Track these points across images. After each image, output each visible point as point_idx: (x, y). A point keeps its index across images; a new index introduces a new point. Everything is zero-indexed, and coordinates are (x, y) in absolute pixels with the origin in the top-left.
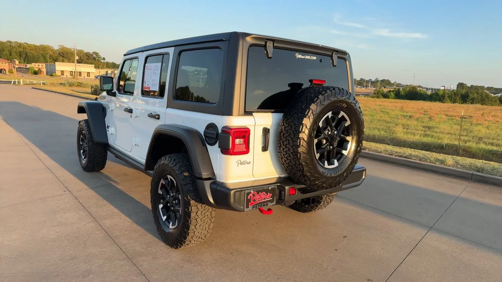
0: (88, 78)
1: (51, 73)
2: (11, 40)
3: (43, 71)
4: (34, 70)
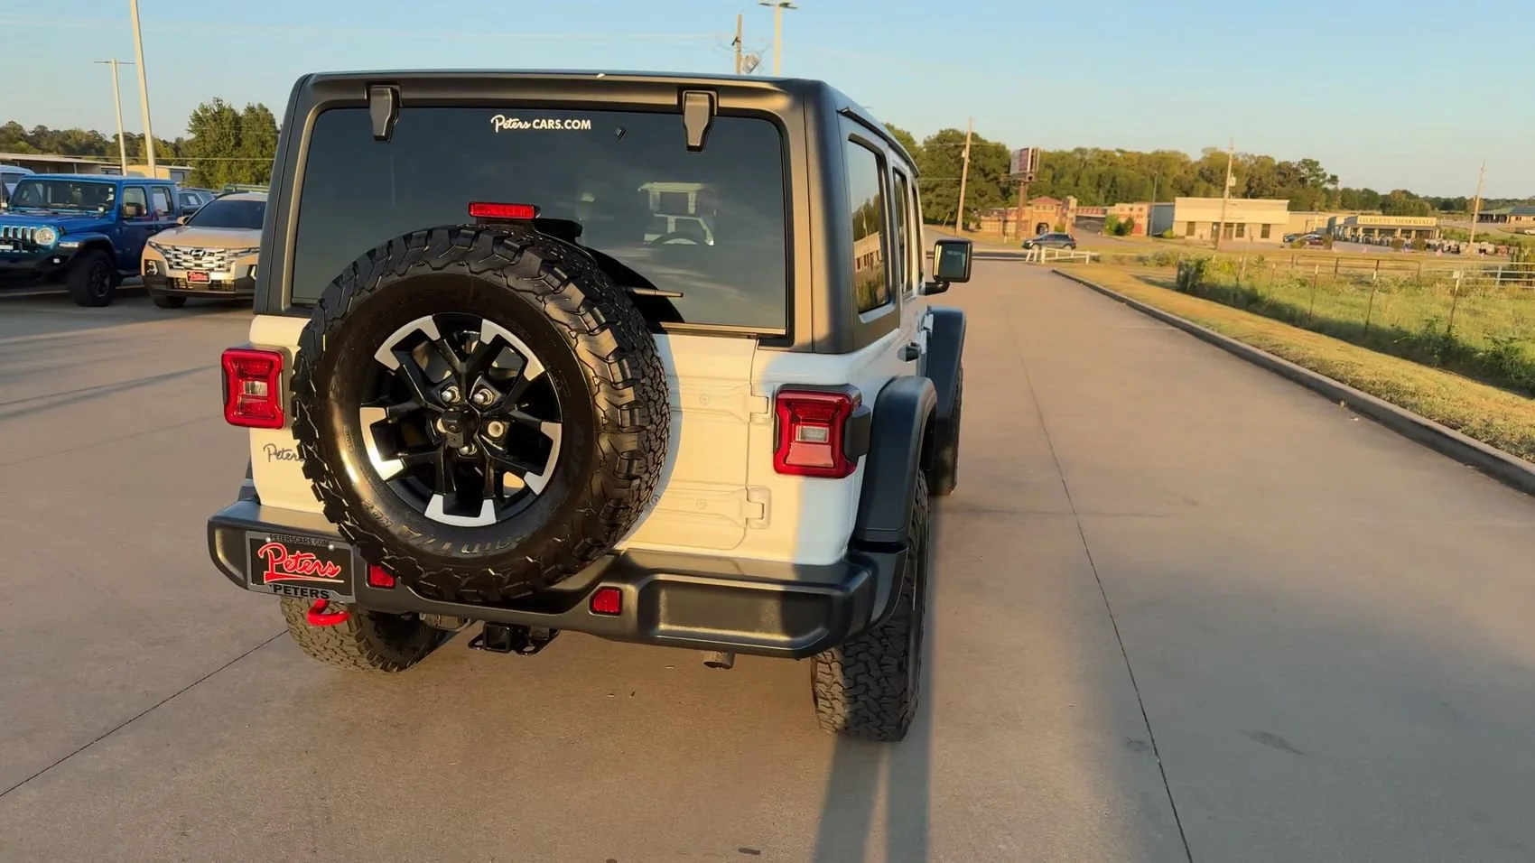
0: (1265, 240)
1: (1159, 230)
2: (1084, 146)
3: (1140, 225)
4: (1118, 222)
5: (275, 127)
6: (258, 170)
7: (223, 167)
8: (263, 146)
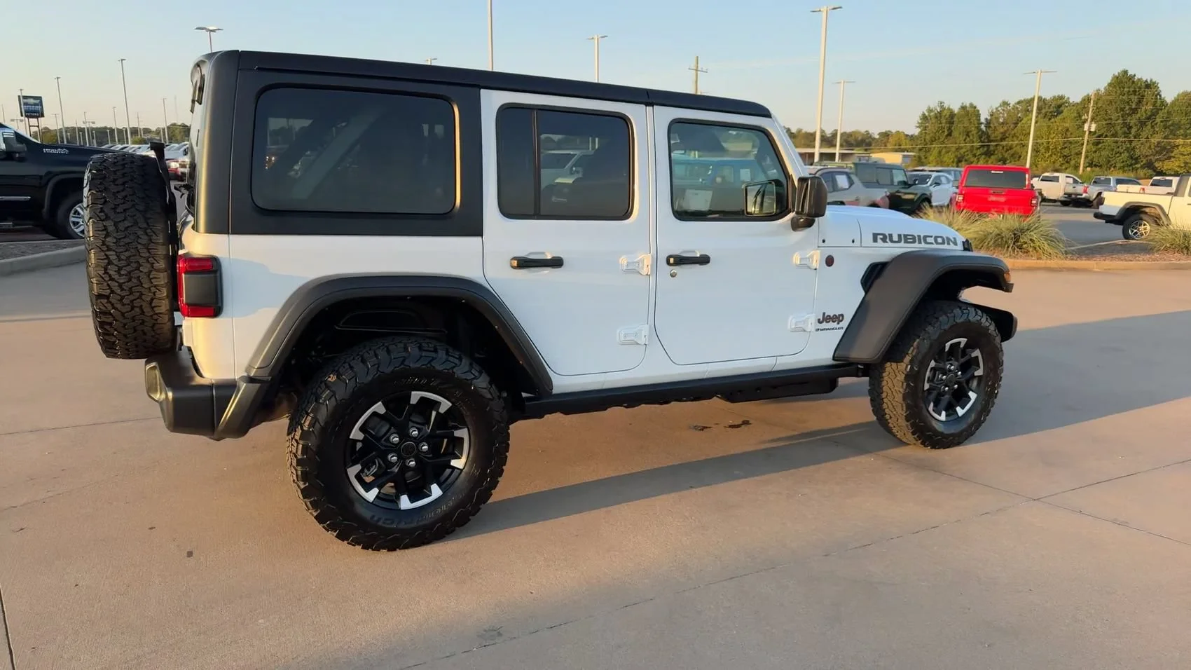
5: (979, 120)
6: (960, 154)
7: (935, 152)
8: (968, 135)
